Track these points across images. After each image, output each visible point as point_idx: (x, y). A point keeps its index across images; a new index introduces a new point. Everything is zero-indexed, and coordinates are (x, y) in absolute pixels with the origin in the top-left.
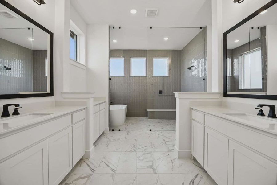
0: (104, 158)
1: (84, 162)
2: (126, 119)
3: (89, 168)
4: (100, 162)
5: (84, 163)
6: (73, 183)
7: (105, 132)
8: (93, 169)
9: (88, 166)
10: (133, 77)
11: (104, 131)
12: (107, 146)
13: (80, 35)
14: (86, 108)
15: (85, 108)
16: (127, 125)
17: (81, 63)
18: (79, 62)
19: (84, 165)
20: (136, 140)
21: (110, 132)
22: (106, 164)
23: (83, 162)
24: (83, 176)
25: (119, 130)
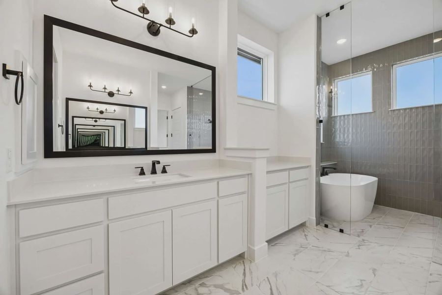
0: (276, 275)
1: (244, 263)
2: (374, 209)
3: (242, 277)
4: (264, 280)
5: (243, 265)
6: (210, 288)
7: (307, 224)
8: (245, 285)
9: (244, 274)
10: (399, 110)
11: (305, 222)
12: (295, 255)
13: (267, 56)
14: (251, 174)
15: (248, 174)
16: (371, 226)
17: (269, 101)
18: (266, 100)
19: (240, 268)
20: (374, 270)
21: (319, 227)
22: (271, 289)
23: (242, 263)
24: (227, 287)
25: (341, 231)
